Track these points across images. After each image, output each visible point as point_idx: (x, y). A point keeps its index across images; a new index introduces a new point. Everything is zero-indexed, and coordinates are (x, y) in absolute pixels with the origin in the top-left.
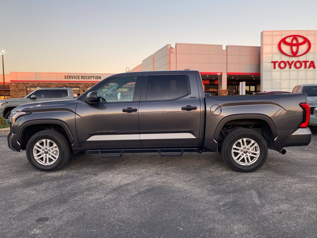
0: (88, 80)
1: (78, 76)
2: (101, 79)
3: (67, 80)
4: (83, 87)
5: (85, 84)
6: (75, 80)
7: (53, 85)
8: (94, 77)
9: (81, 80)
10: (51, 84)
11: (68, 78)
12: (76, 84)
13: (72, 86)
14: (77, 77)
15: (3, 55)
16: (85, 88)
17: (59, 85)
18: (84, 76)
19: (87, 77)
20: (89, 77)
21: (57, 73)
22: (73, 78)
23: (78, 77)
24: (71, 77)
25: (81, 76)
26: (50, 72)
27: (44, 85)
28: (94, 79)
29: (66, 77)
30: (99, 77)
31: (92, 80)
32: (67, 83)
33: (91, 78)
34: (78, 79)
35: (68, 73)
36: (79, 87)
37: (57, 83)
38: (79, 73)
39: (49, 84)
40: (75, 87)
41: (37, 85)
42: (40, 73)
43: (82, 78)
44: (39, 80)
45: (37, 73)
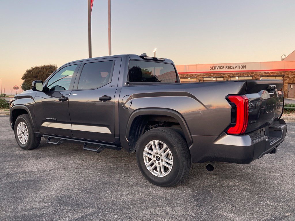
0: (232, 70)
1: (223, 66)
2: (245, 68)
3: (212, 70)
4: (227, 77)
5: (229, 74)
6: (220, 70)
7: (200, 75)
8: (239, 67)
9: (225, 70)
10: (197, 75)
11: (213, 69)
12: (220, 74)
13: (216, 76)
14: (221, 68)
15: (155, 52)
16: (229, 78)
17: (204, 75)
18: (229, 66)
19: (231, 67)
20: (233, 67)
21: (203, 65)
22: (217, 69)
23: (223, 68)
24: (216, 68)
25: (226, 66)
26: (197, 64)
27: (191, 76)
28: (238, 68)
29: (212, 68)
30: (244, 66)
31: (237, 69)
32: (212, 74)
33: (235, 67)
34: (223, 69)
35: (213, 64)
36: (223, 77)
37: (203, 74)
38: (224, 64)
39: (196, 75)
40: (219, 77)
41: (186, 76)
42: (188, 65)
43: (226, 68)
44: (187, 72)
45: (186, 65)
